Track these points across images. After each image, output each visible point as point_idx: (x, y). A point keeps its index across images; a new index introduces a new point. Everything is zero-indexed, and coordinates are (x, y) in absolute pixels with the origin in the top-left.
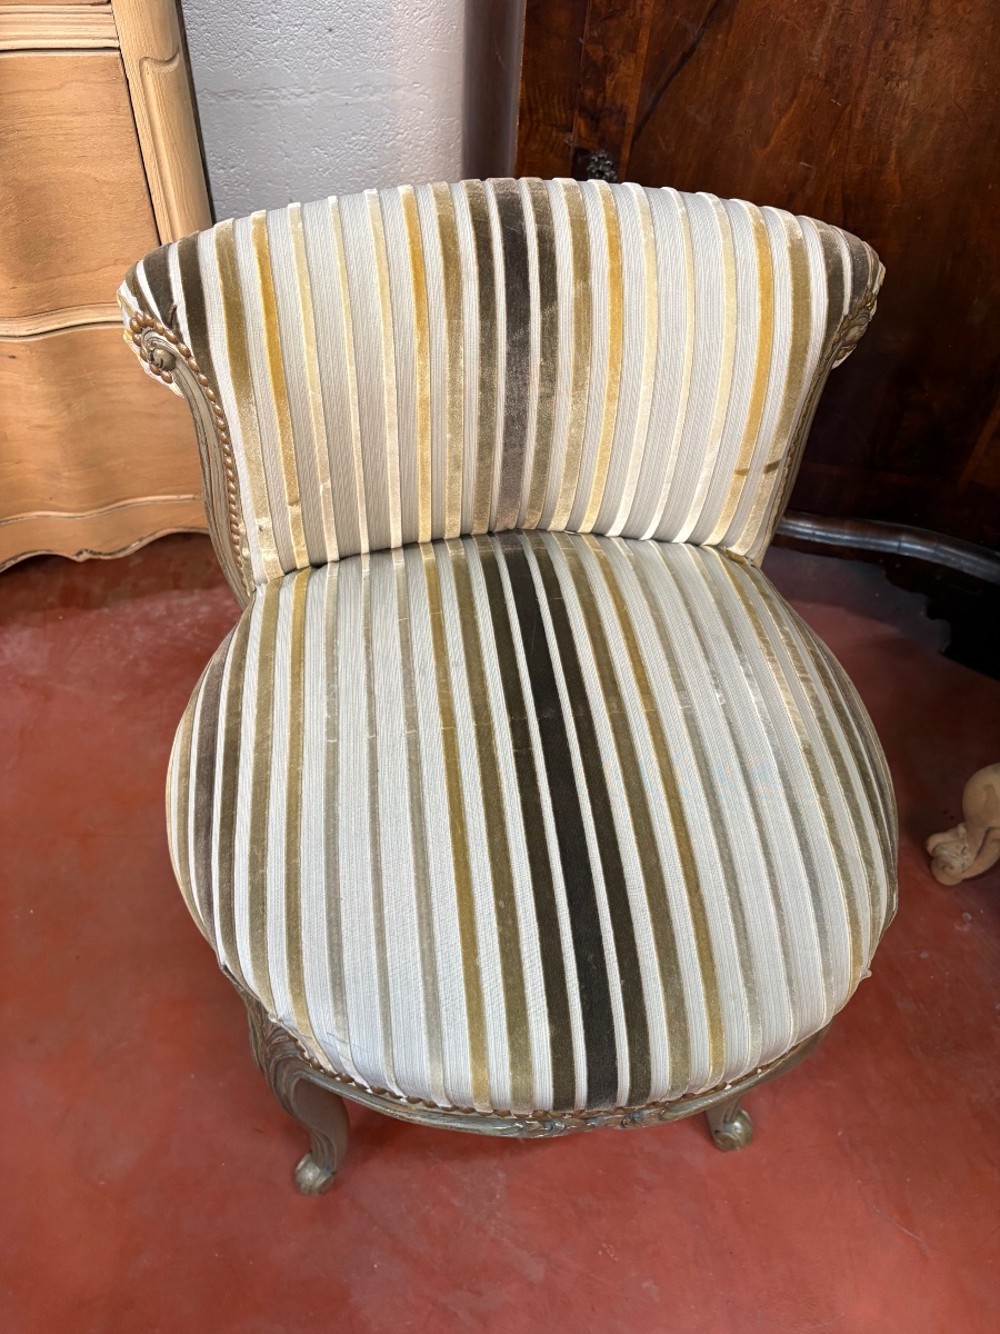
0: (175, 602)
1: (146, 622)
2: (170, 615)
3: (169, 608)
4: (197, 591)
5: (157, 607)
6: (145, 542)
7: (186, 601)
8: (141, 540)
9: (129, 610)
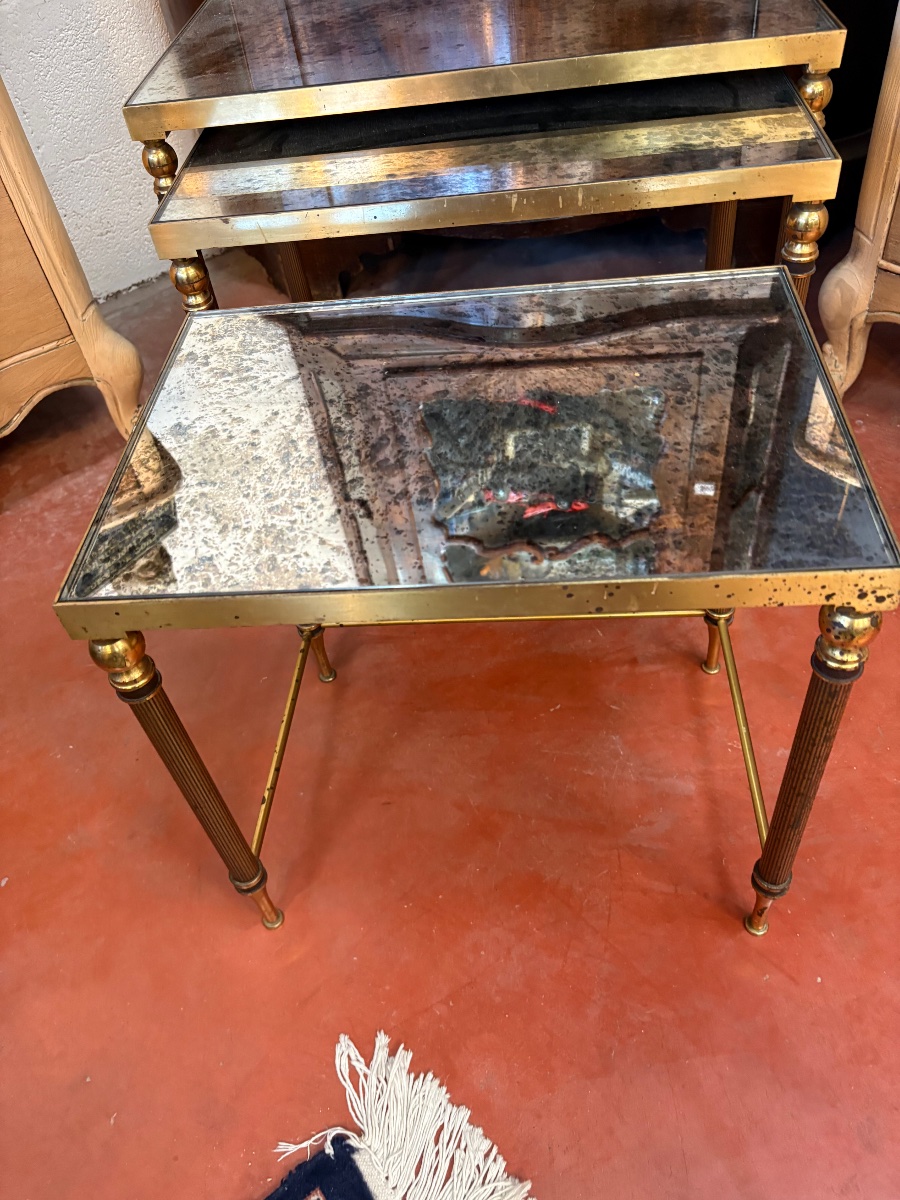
0: (71, 484)
1: (52, 506)
2: (71, 493)
3: (66, 489)
4: (87, 468)
5: (58, 492)
6: (25, 412)
7: (80, 479)
8: (20, 411)
9: (32, 505)
